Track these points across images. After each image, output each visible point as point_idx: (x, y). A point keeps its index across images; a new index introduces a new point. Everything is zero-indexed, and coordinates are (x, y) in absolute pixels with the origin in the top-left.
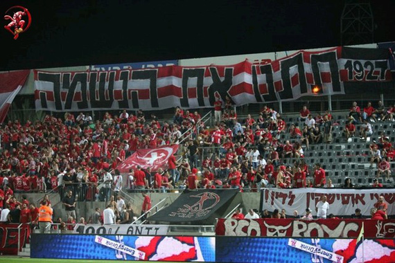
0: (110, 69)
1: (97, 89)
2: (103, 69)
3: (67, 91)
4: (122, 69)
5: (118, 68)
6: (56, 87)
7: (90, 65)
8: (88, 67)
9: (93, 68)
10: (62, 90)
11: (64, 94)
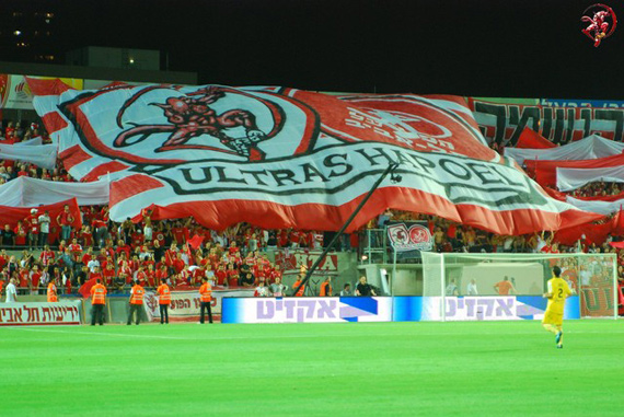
0: (564, 104)
1: (553, 127)
2: (556, 104)
3: (515, 127)
4: (579, 106)
5: (575, 105)
6: (501, 121)
7: (541, 98)
8: (537, 101)
9: (544, 102)
10: (507, 125)
11: (510, 131)
